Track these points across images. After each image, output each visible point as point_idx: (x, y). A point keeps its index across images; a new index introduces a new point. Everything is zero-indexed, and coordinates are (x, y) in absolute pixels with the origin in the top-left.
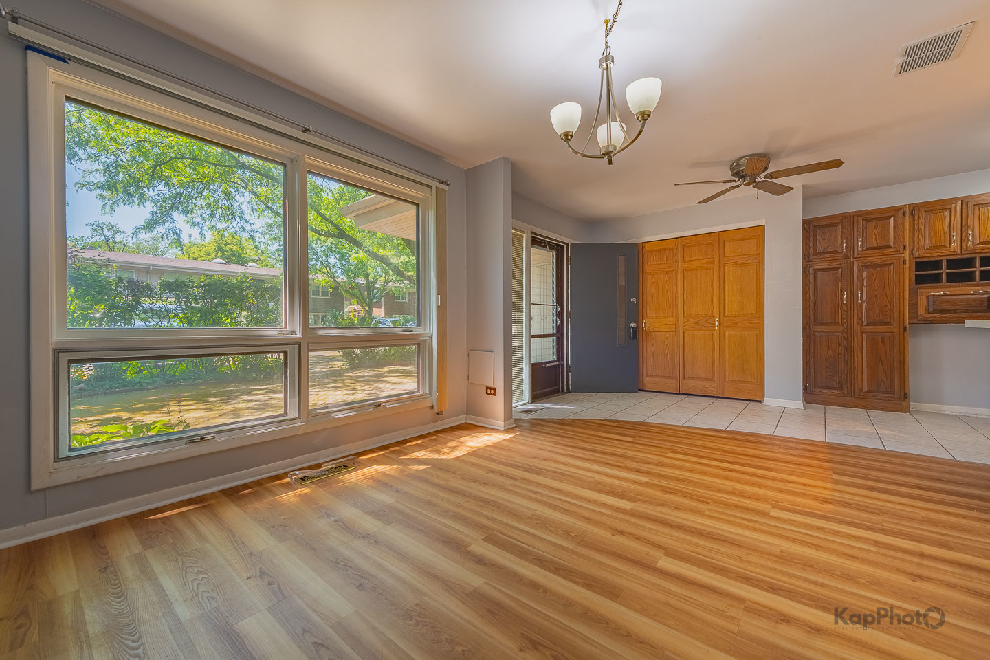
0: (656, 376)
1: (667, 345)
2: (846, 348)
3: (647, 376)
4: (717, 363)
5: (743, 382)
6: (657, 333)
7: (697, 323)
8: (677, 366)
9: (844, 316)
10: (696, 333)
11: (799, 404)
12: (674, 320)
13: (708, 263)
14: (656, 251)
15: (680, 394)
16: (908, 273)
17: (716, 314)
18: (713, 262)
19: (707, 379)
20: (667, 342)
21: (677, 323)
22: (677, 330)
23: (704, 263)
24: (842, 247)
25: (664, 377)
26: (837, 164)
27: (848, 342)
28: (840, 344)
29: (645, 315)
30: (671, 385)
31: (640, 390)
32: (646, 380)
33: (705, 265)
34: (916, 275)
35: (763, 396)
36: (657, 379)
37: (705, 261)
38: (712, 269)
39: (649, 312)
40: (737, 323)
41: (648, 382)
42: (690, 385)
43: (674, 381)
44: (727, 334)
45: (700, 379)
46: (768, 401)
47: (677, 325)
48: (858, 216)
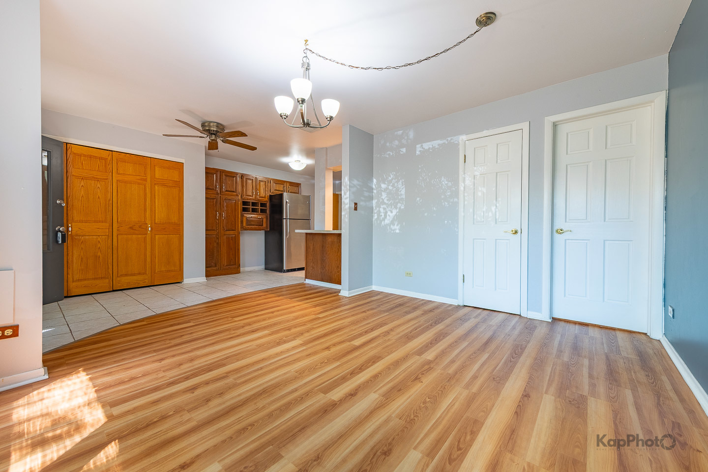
0: (85, 280)
1: (99, 248)
2: (218, 244)
3: (73, 282)
4: (148, 259)
5: (168, 271)
6: (87, 237)
7: (131, 228)
8: (110, 267)
9: (217, 226)
10: (130, 236)
11: (203, 279)
12: (108, 225)
13: (141, 179)
14: (85, 156)
15: (114, 291)
16: (240, 207)
17: (148, 222)
18: (145, 180)
19: (139, 274)
20: (99, 245)
21: (111, 228)
22: (111, 235)
23: (139, 179)
24: (216, 187)
25: (95, 279)
26: (254, 149)
27: (219, 240)
28: (215, 242)
29: (70, 218)
30: (104, 284)
31: (66, 297)
32: (72, 285)
33: (139, 181)
34: (243, 208)
35: (182, 278)
36: (86, 282)
37: (138, 177)
38: (145, 185)
39: (75, 215)
40: (164, 229)
41: (74, 288)
42: (125, 281)
43: (107, 281)
44: (157, 237)
45: (133, 275)
46: (186, 281)
47: (111, 230)
48: (223, 172)
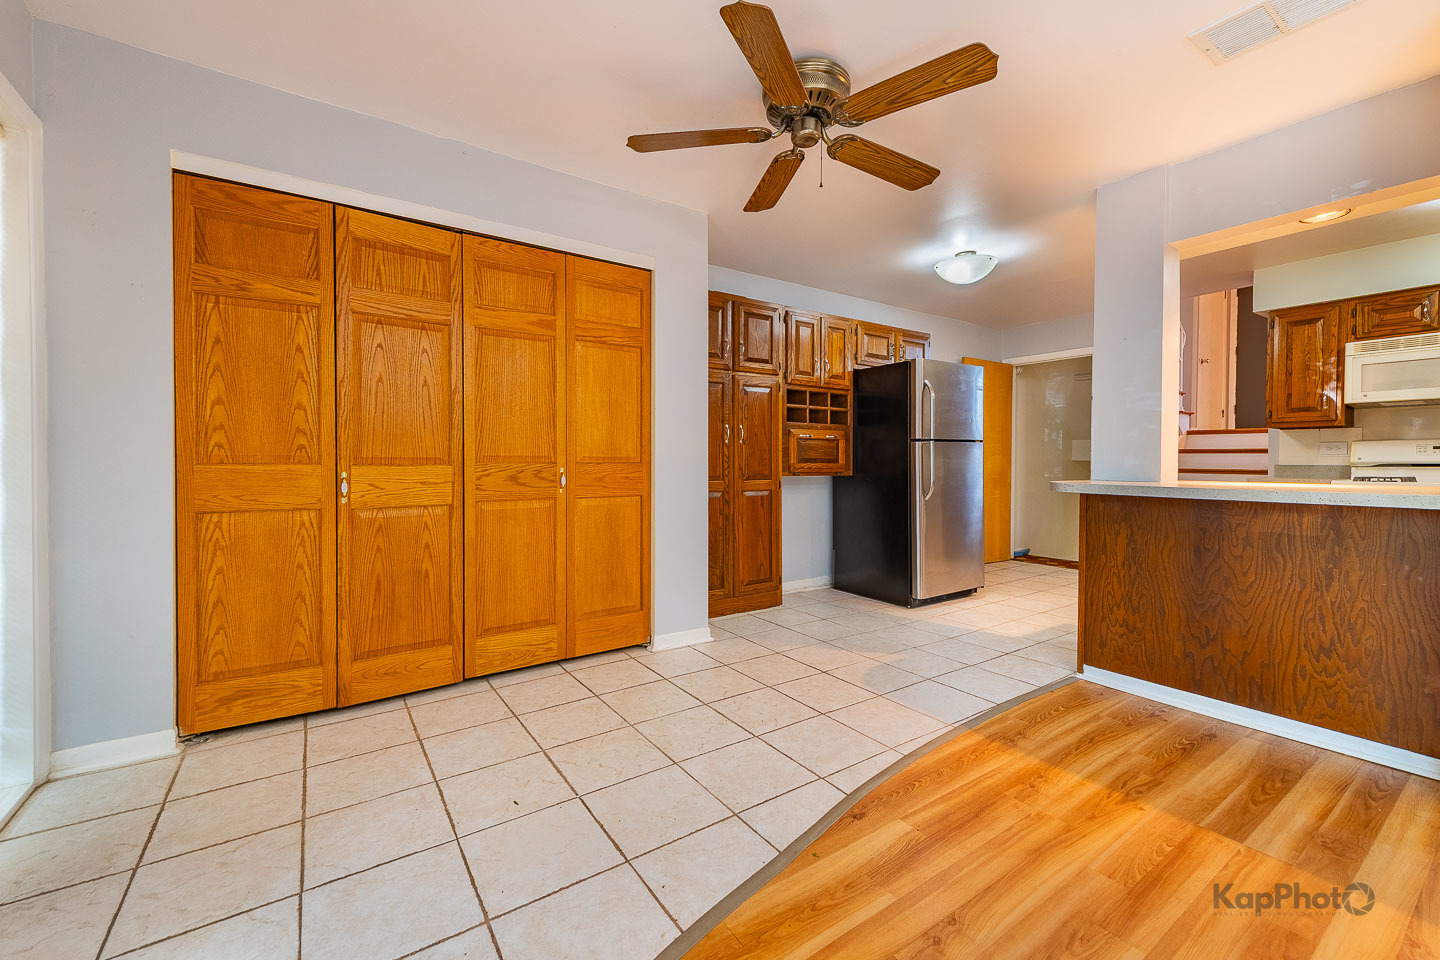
0: (387, 651)
1: (427, 546)
2: (727, 518)
3: (353, 660)
4: (559, 577)
5: (611, 611)
6: (392, 513)
7: (513, 479)
8: (458, 604)
9: (726, 465)
10: (509, 506)
11: (705, 635)
12: (450, 470)
13: (541, 323)
14: (386, 246)
15: (465, 681)
16: (782, 406)
17: (559, 456)
18: (551, 325)
19: (536, 624)
20: (426, 538)
21: (458, 479)
22: (458, 502)
23: (533, 324)
24: (723, 350)
25: (416, 646)
27: (729, 508)
28: (720, 512)
29: (344, 452)
30: (439, 663)
32: (351, 671)
33: (536, 329)
34: (788, 409)
35: (650, 633)
36: (389, 659)
37: (532, 317)
38: (550, 342)
40: (601, 479)
41: (356, 679)
42: (496, 649)
43: (447, 650)
44: (582, 505)
45: (519, 627)
46: (661, 641)
47: (458, 486)
48: (740, 304)
